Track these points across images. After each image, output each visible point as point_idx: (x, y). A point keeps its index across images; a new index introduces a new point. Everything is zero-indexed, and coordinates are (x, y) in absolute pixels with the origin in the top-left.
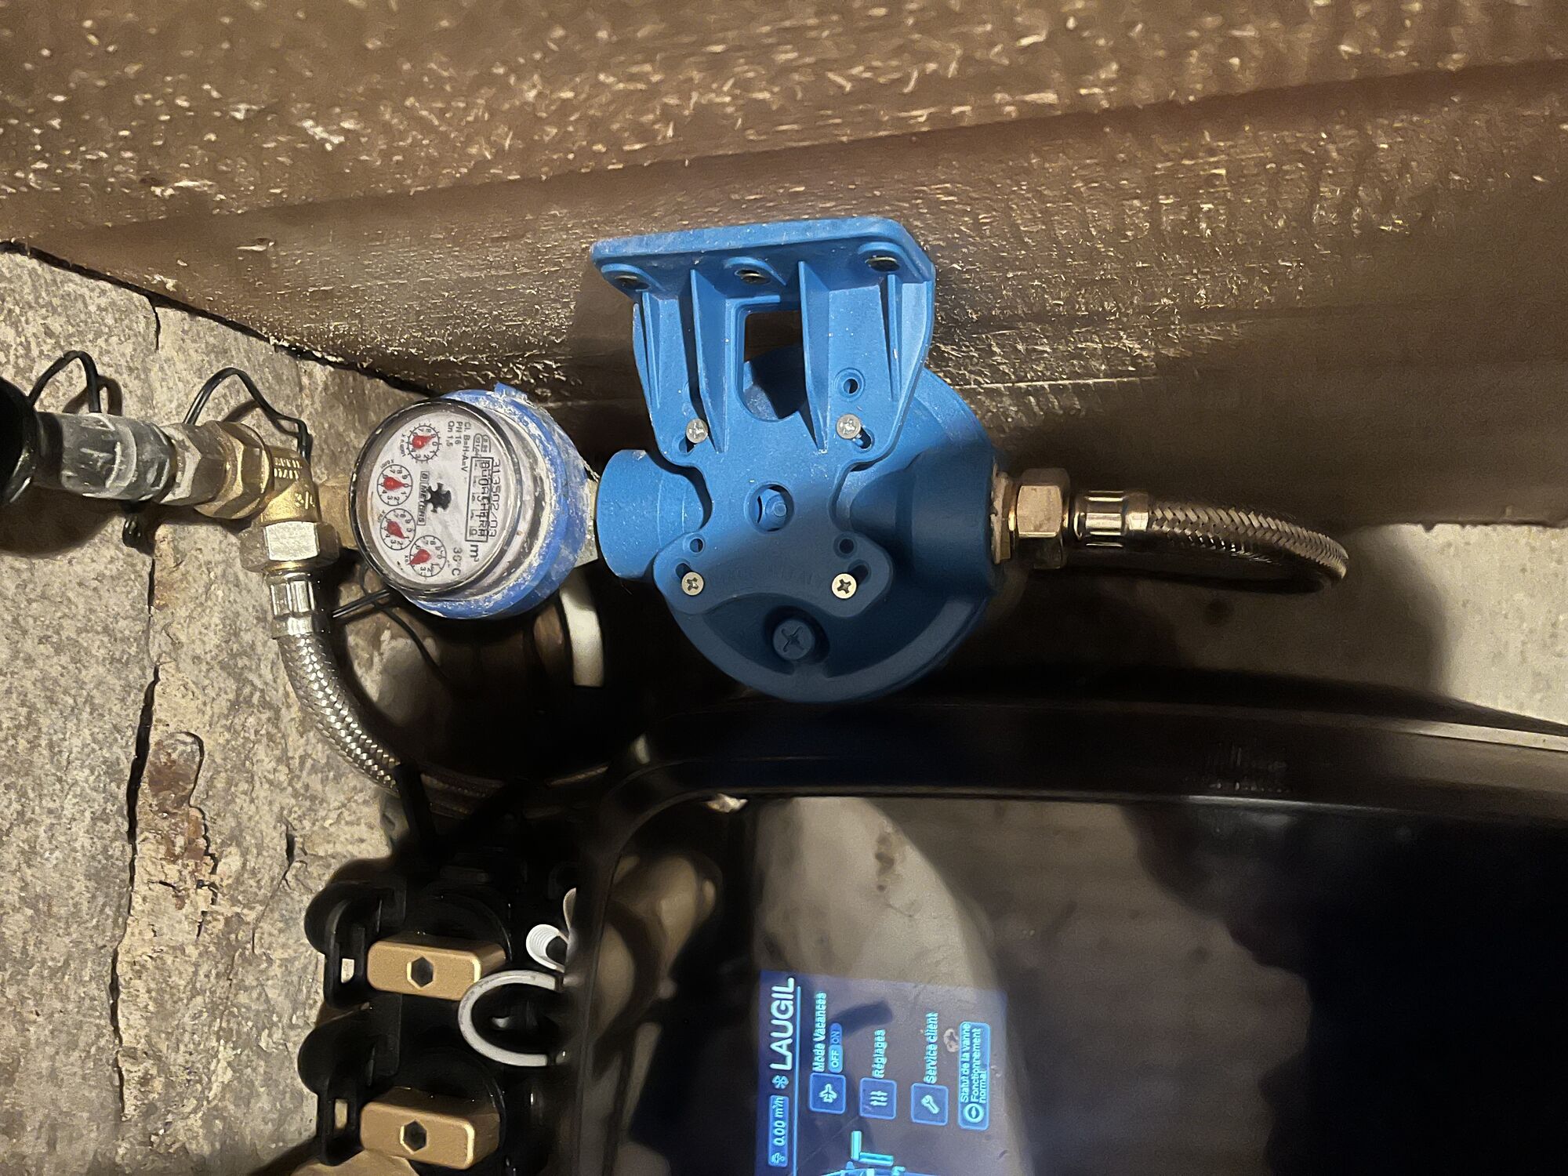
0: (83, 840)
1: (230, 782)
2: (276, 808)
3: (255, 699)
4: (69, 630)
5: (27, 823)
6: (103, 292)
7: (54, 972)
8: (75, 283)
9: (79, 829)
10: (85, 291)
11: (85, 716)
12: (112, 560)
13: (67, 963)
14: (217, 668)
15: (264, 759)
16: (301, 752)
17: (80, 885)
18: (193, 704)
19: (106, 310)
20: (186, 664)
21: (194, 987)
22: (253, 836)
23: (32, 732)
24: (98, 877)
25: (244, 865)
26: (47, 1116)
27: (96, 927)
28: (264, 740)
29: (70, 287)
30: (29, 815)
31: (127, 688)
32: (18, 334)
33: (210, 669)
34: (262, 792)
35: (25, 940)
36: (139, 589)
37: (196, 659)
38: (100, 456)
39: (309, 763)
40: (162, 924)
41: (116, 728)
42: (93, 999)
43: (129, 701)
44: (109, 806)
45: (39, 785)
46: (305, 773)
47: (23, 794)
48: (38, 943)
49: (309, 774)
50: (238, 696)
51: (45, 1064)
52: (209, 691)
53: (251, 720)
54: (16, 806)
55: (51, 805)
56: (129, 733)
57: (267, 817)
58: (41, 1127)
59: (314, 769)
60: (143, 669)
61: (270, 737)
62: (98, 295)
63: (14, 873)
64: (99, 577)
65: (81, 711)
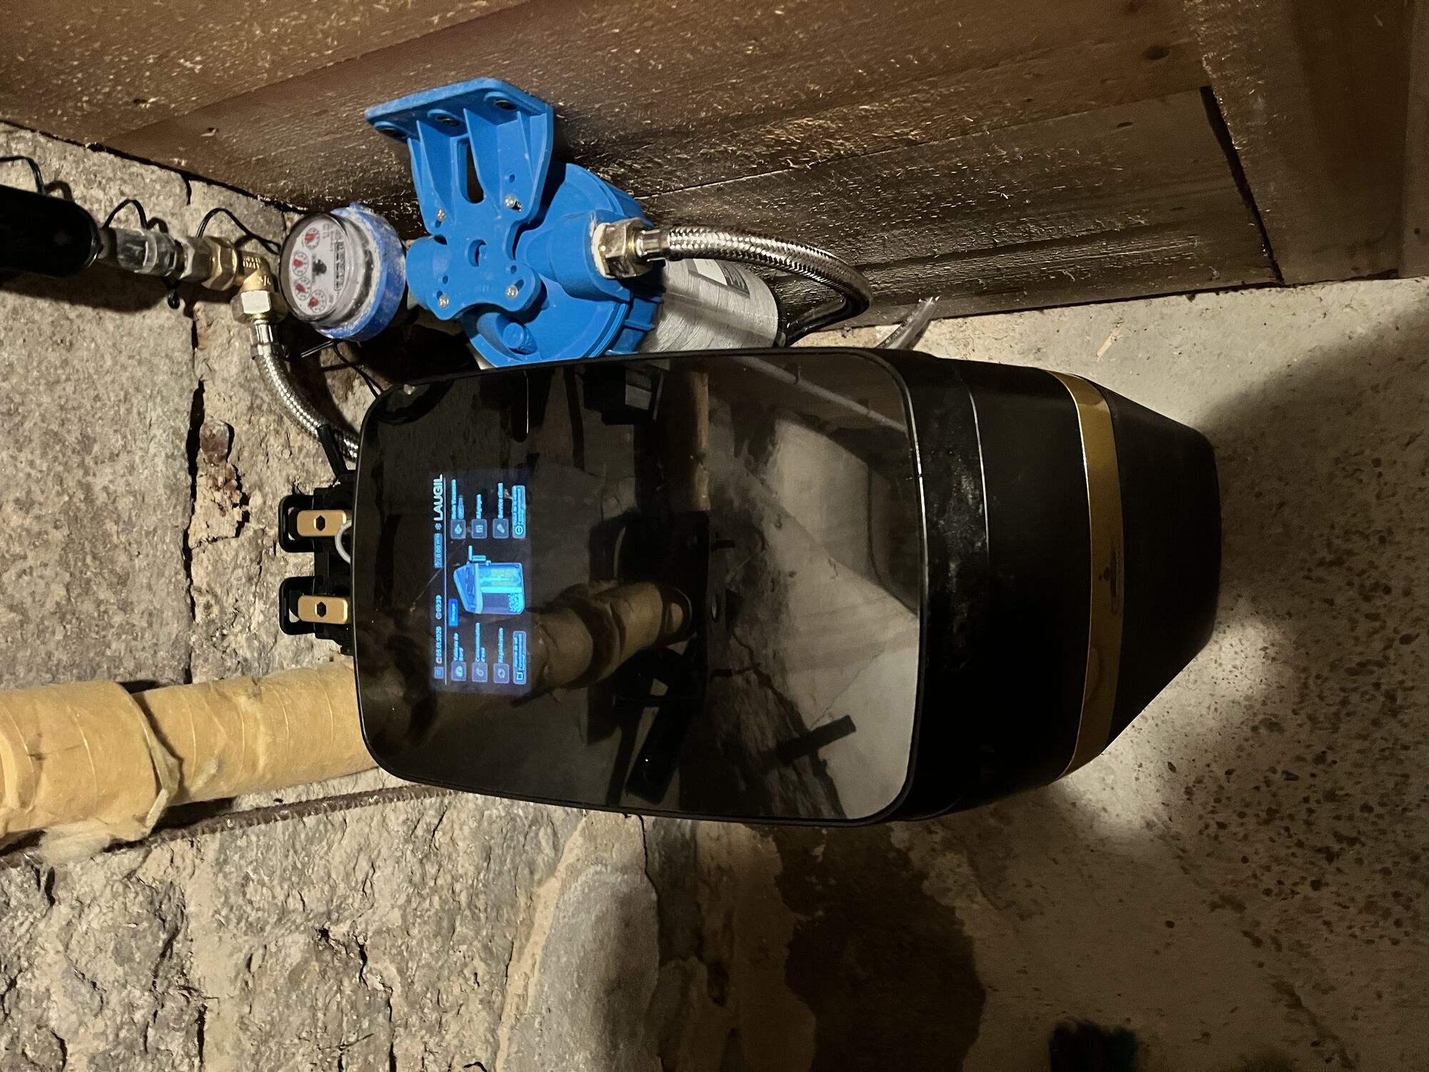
0: (161, 467)
1: (252, 454)
2: (284, 474)
3: (265, 407)
4: (145, 354)
5: (128, 452)
6: (153, 172)
7: (148, 534)
8: (136, 167)
9: (160, 461)
10: (143, 171)
11: (158, 400)
12: (168, 318)
13: (155, 530)
14: (237, 386)
15: (275, 444)
16: (299, 444)
17: (161, 490)
18: (225, 405)
19: (155, 181)
20: (218, 382)
21: (236, 563)
22: (270, 487)
23: (127, 405)
24: (173, 489)
25: (265, 503)
26: (147, 608)
27: (172, 515)
28: (273, 433)
29: (134, 169)
30: (129, 448)
31: (182, 389)
32: (105, 194)
33: (233, 387)
34: (274, 463)
35: (130, 514)
36: (186, 336)
37: (225, 380)
38: (137, 249)
39: (304, 451)
40: (212, 522)
41: (177, 410)
42: (172, 553)
43: (184, 397)
44: (176, 452)
45: (133, 433)
46: (302, 456)
47: (124, 437)
48: (138, 516)
49: (304, 457)
50: (252, 404)
51: (145, 581)
52: (234, 398)
53: (263, 420)
54: (121, 442)
55: (142, 445)
56: (185, 414)
57: (279, 479)
58: (143, 613)
59: (307, 455)
60: (191, 380)
61: (277, 432)
62: (151, 174)
63: (122, 476)
64: (162, 327)
65: (156, 397)
